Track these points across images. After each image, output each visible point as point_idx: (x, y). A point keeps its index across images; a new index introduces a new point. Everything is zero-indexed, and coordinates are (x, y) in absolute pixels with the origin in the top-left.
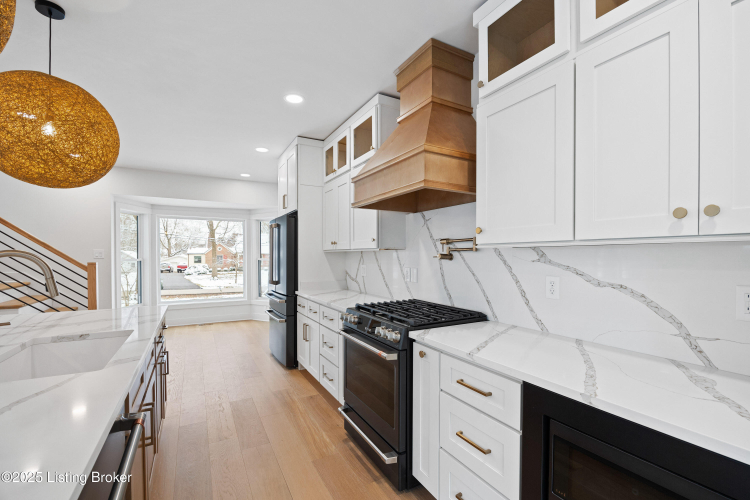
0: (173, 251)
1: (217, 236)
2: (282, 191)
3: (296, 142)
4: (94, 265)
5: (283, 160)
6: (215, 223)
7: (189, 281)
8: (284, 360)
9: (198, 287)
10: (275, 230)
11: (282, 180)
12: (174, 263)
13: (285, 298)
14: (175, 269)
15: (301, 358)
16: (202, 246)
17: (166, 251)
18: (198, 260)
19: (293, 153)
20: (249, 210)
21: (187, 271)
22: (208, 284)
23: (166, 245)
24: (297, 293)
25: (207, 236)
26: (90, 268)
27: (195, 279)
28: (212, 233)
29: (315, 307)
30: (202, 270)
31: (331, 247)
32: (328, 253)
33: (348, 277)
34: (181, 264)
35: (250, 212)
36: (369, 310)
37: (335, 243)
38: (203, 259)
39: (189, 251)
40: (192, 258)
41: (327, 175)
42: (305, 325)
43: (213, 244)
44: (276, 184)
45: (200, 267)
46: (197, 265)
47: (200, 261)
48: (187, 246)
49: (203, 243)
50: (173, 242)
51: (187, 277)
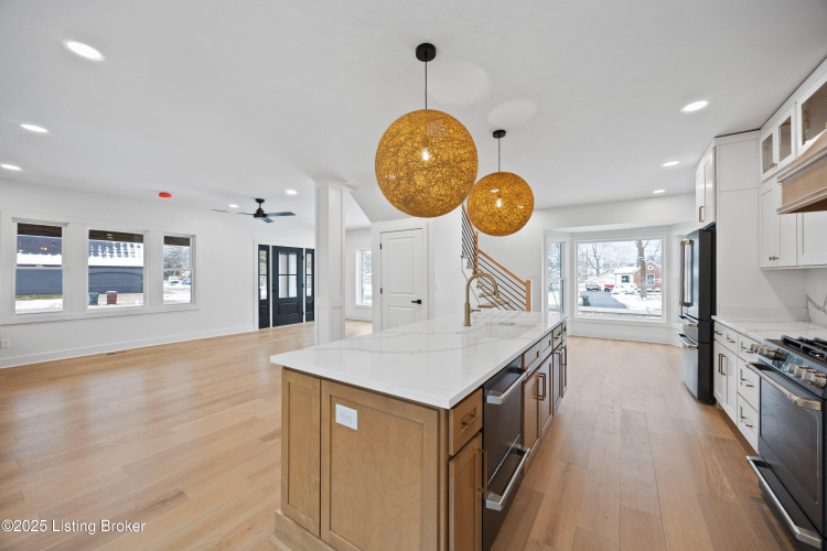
0: (601, 271)
1: (646, 254)
2: (700, 202)
3: (713, 146)
4: (529, 282)
5: (701, 169)
6: (644, 242)
7: (615, 300)
8: (694, 390)
9: (624, 307)
10: (688, 247)
11: (700, 187)
12: (602, 282)
13: (697, 322)
14: (603, 288)
15: (717, 394)
16: (632, 265)
17: (595, 271)
18: (626, 279)
19: (710, 157)
20: (669, 226)
21: (614, 290)
22: (636, 304)
23: (595, 266)
24: (713, 317)
25: (637, 253)
26: (527, 284)
27: (621, 299)
28: (641, 252)
29: (733, 336)
30: (630, 290)
31: (771, 264)
32: (768, 272)
33: (810, 305)
34: (609, 283)
35: (670, 227)
36: (798, 346)
37: (774, 259)
38: (631, 278)
39: (616, 271)
40: (619, 278)
41: (765, 171)
42: (721, 356)
43: (642, 263)
44: (693, 193)
45: (628, 287)
46: (625, 284)
47: (627, 281)
48: (615, 265)
49: (630, 262)
50: (601, 262)
51: (613, 296)
